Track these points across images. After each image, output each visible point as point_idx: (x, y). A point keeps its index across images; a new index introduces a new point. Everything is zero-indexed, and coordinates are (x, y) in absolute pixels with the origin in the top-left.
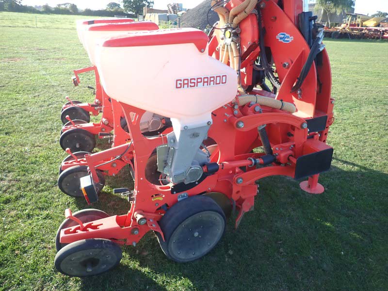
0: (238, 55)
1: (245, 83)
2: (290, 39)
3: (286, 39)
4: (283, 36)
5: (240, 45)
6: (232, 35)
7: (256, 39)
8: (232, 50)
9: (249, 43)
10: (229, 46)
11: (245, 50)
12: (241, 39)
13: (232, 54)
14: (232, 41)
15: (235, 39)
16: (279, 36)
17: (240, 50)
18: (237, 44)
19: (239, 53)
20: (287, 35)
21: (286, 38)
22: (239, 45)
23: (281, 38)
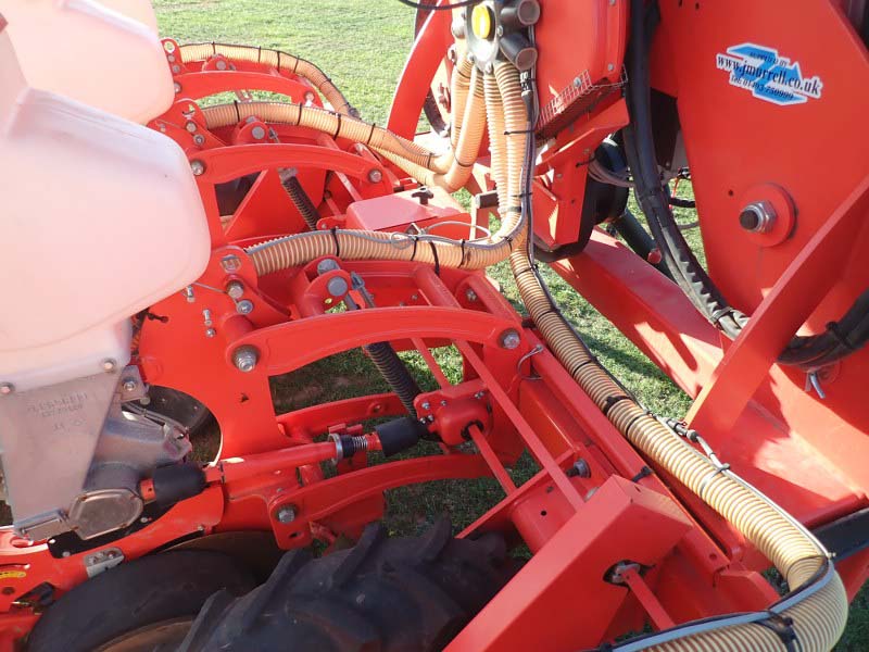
0: (525, 125)
1: (553, 233)
2: (803, 90)
3: (774, 84)
4: (757, 63)
5: (536, 82)
6: (499, 30)
7: (612, 67)
8: (497, 99)
9: (579, 82)
10: (486, 77)
11: (559, 107)
12: (538, 49)
13: (500, 115)
14: (500, 56)
15: (511, 49)
16: (736, 58)
17: (533, 106)
18: (523, 76)
19: (530, 118)
20: (782, 61)
21: (772, 75)
22: (528, 81)
23: (742, 72)
